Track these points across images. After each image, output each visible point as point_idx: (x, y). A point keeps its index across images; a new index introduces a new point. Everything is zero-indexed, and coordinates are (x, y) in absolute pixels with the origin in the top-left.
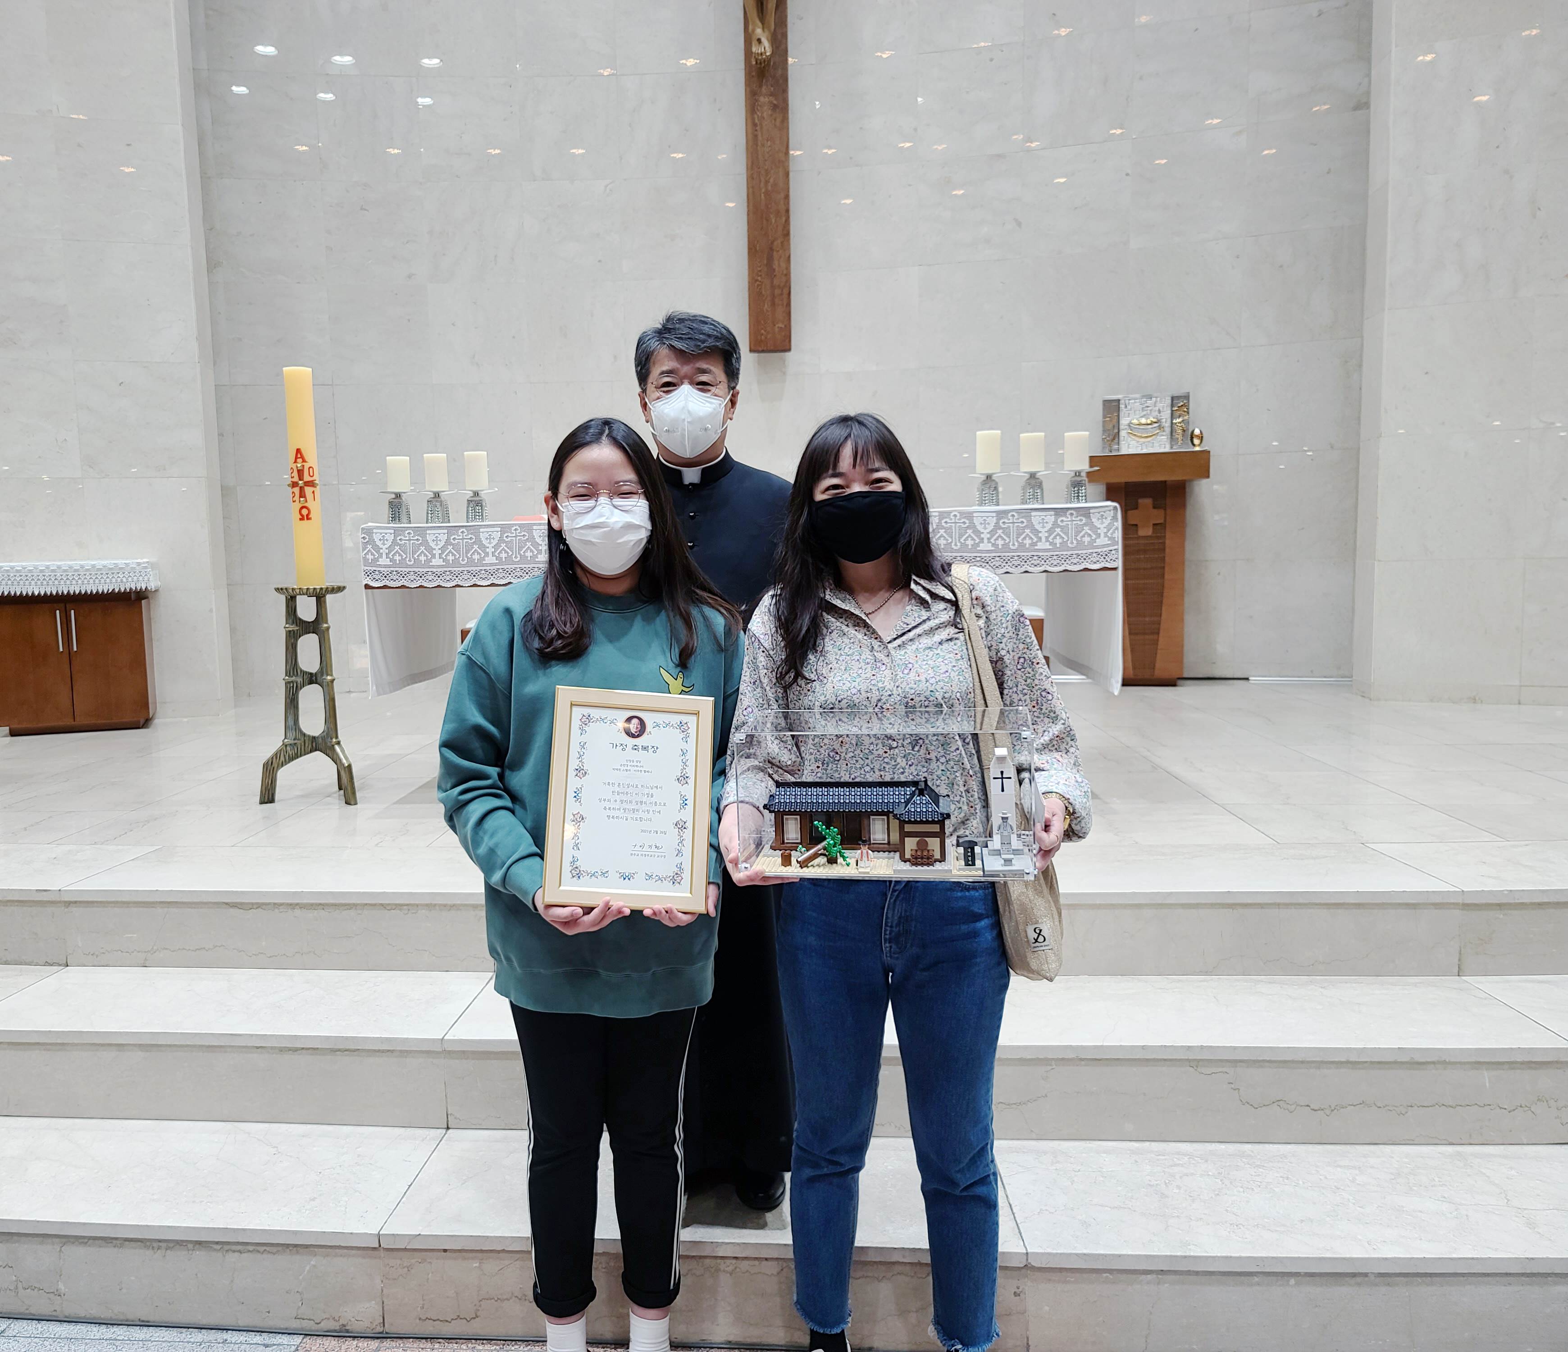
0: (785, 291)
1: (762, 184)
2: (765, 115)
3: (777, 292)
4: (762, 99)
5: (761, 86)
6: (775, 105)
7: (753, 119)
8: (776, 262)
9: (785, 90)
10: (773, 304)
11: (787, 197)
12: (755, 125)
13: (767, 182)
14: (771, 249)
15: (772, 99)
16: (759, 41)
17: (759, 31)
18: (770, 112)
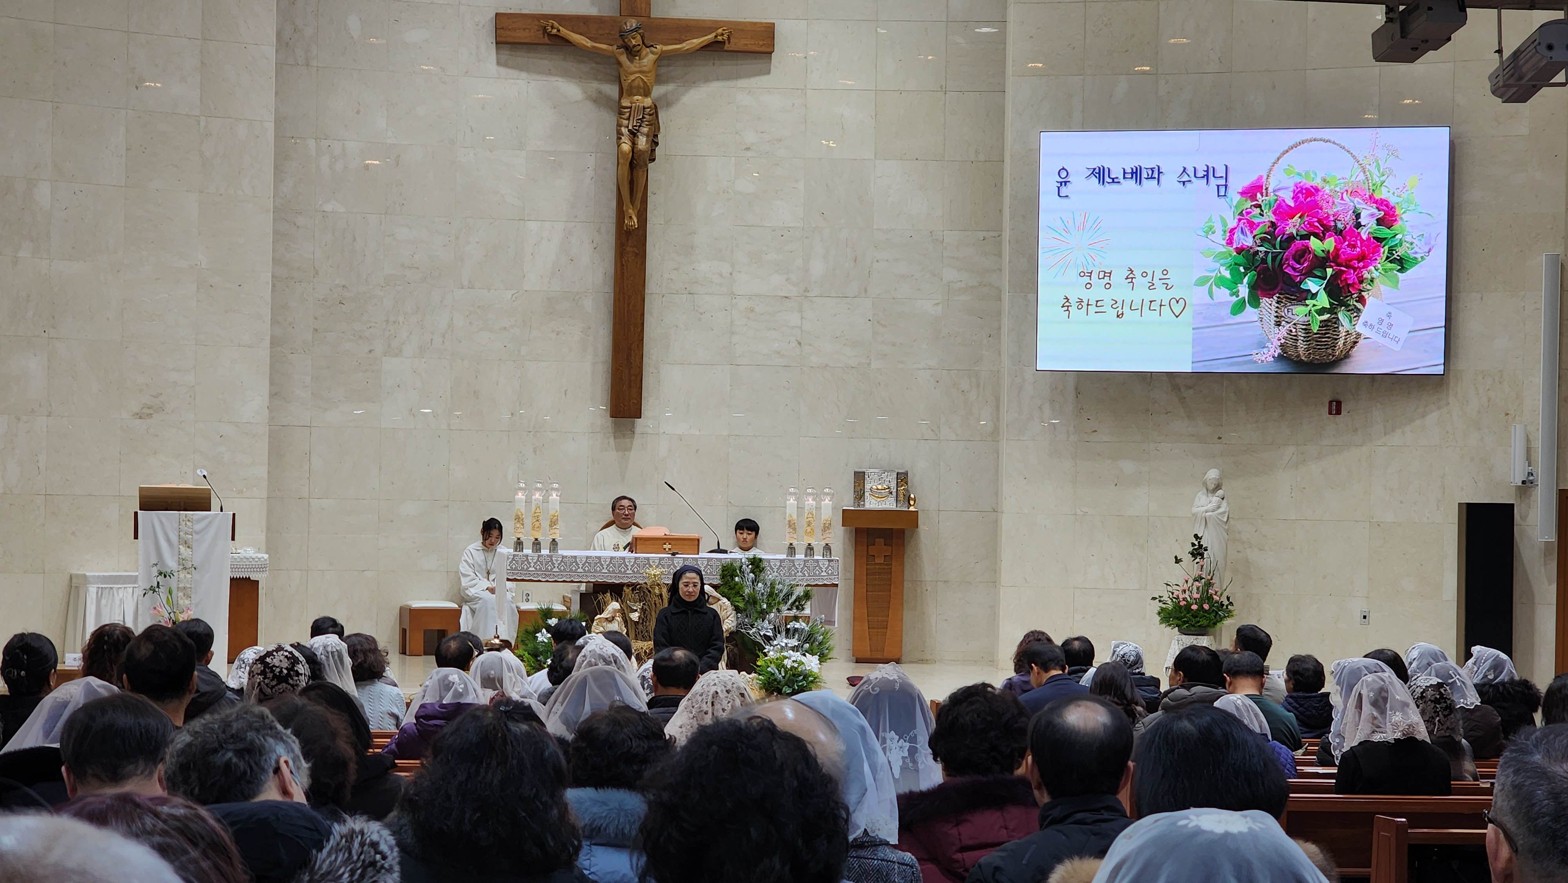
0: (639, 378)
1: (626, 306)
2: (630, 259)
3: (633, 378)
4: (628, 249)
5: (628, 240)
6: (637, 254)
7: (621, 262)
8: (633, 358)
9: (644, 245)
10: (630, 387)
11: (643, 315)
12: (623, 265)
13: (628, 305)
14: (630, 349)
15: (635, 250)
16: (631, 217)
17: (631, 211)
18: (633, 258)
